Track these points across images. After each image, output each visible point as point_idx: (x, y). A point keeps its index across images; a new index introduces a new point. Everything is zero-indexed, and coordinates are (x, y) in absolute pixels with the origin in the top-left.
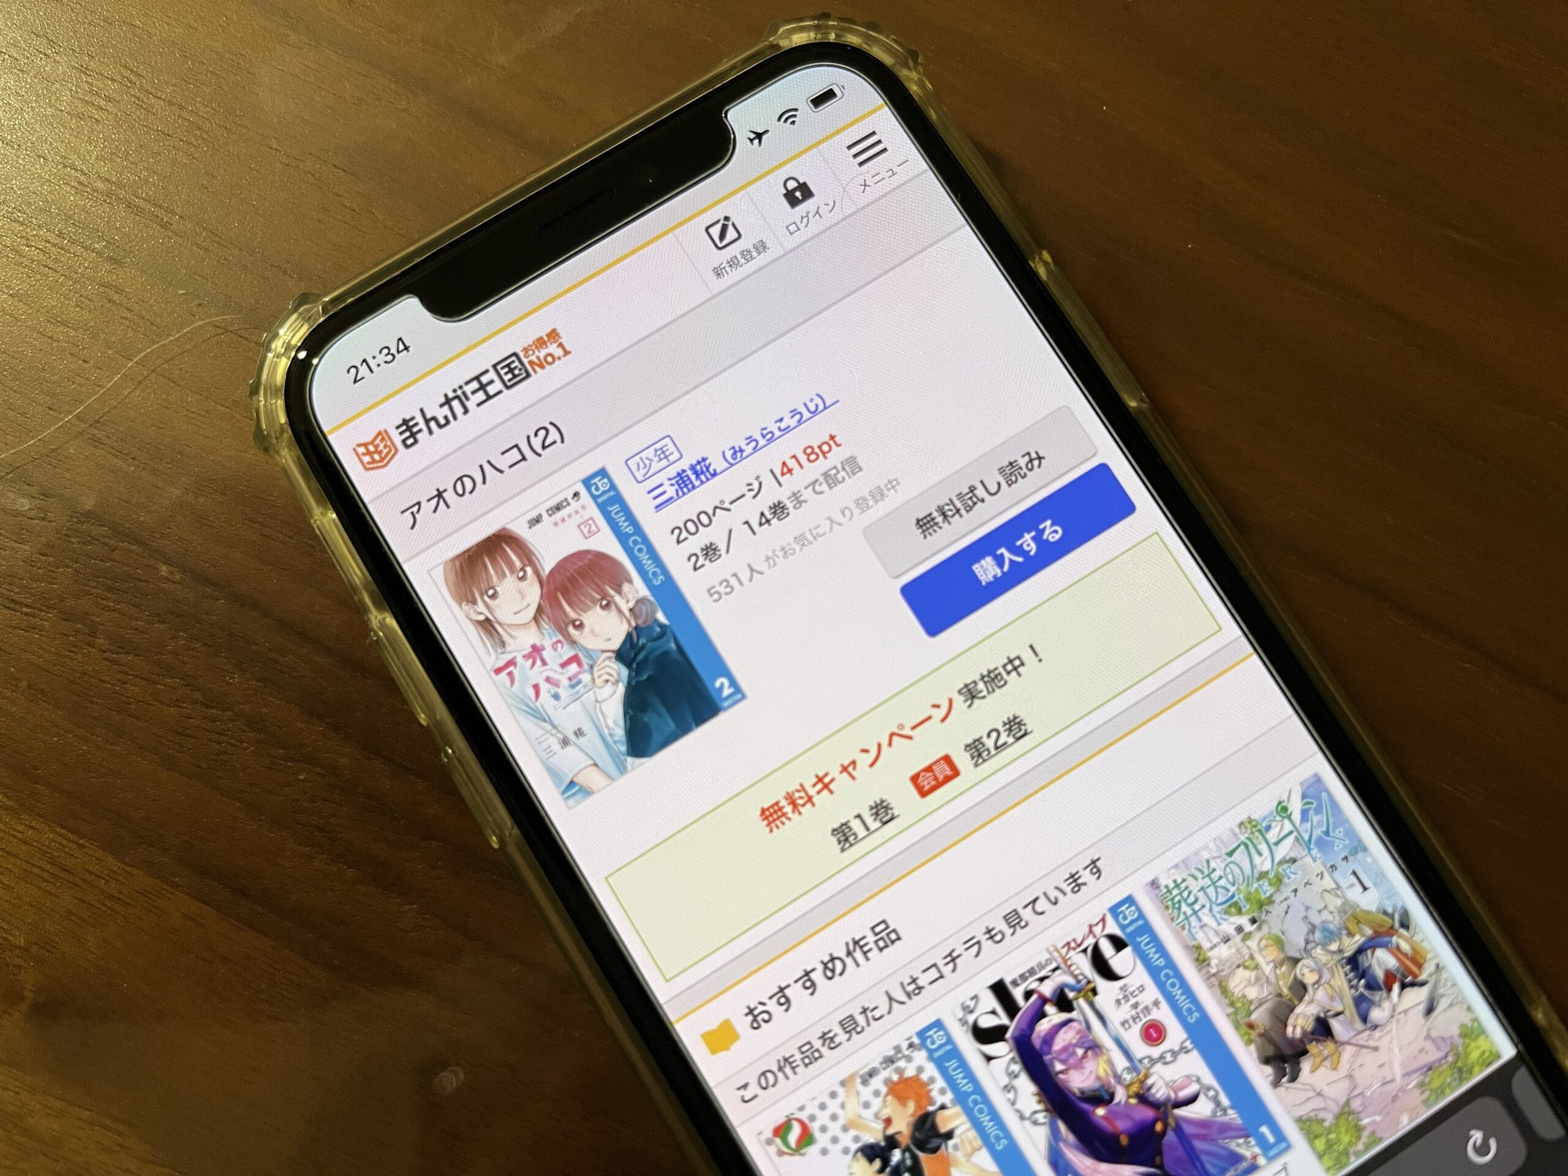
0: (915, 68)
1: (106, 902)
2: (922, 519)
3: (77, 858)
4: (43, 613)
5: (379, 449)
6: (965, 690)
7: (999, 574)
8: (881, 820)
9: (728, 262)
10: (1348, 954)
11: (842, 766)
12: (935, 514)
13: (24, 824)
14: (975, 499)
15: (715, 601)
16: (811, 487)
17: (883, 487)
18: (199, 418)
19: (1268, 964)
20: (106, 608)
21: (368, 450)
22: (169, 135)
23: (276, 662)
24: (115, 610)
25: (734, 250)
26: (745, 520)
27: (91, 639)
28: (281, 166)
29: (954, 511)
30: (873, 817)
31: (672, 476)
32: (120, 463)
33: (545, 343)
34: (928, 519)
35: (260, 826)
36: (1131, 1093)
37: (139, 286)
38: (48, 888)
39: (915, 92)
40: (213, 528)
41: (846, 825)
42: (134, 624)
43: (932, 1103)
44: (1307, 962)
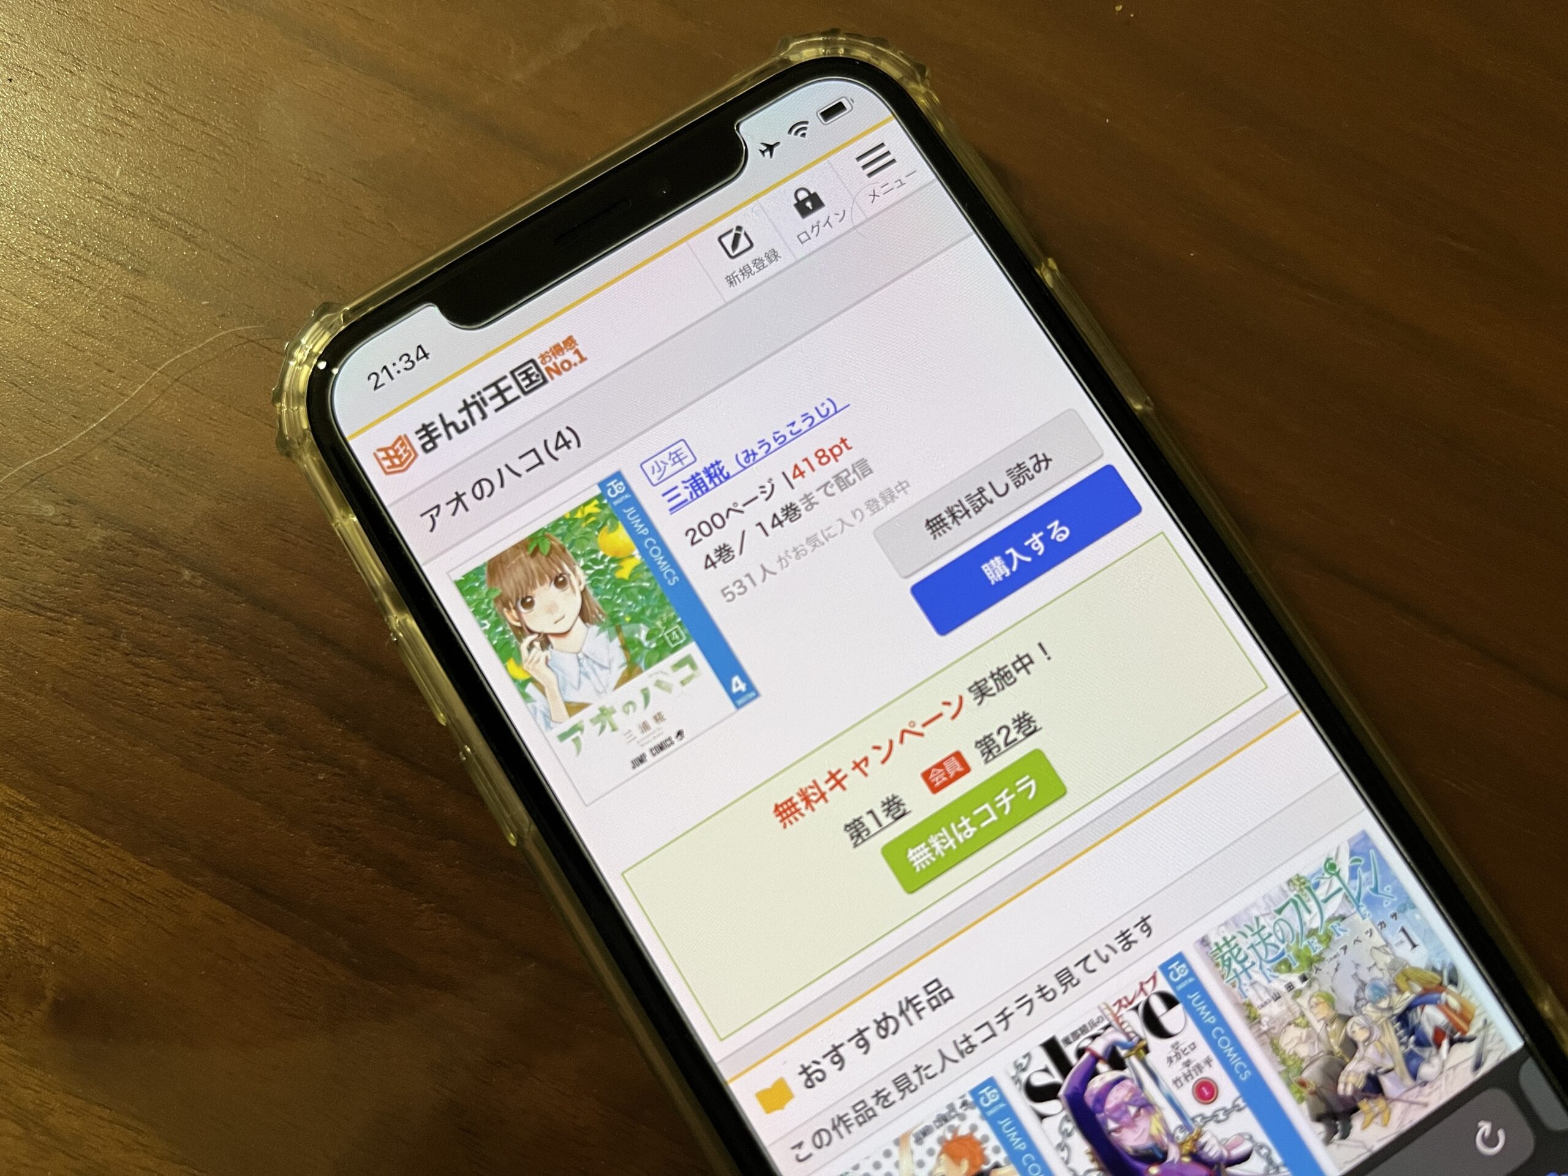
0: (922, 81)
1: (127, 901)
2: (932, 520)
3: (99, 858)
4: (67, 618)
5: (399, 454)
6: (975, 688)
7: (1008, 574)
8: (893, 816)
9: (741, 271)
10: (1398, 1011)
11: (855, 762)
12: (944, 515)
13: (47, 825)
14: (983, 501)
15: (729, 601)
16: (823, 489)
17: (893, 489)
18: (222, 425)
19: (1319, 1021)
20: (129, 613)
21: (387, 454)
22: (191, 150)
23: (295, 664)
24: (138, 614)
25: (746, 259)
26: (757, 522)
27: (114, 642)
28: (302, 180)
29: (964, 512)
30: (885, 813)
31: (686, 479)
32: (144, 470)
33: (561, 350)
34: (938, 520)
35: (280, 826)
36: (1184, 1152)
37: (163, 297)
38: (71, 887)
39: (923, 105)
40: (235, 533)
41: (858, 820)
42: (156, 627)
43: (986, 1162)
44: (1358, 1019)
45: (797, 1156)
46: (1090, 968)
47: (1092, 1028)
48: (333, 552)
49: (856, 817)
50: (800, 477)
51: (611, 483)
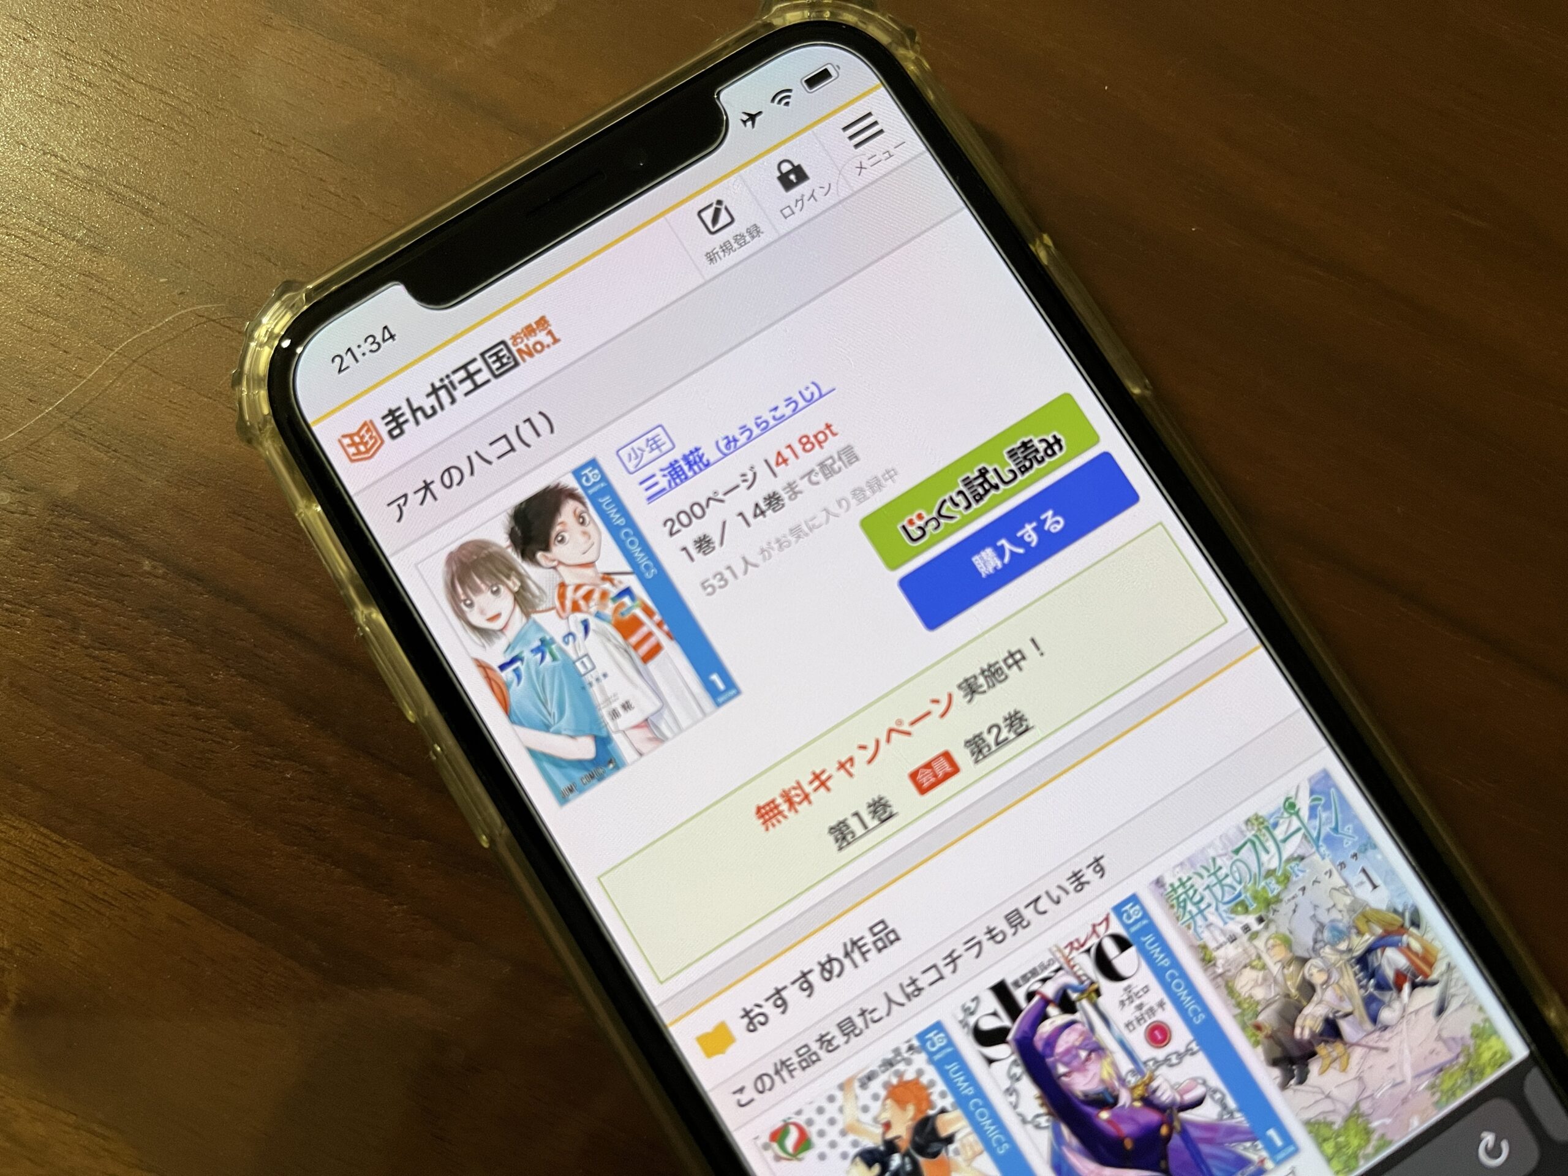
0: (912, 47)
1: (89, 903)
3: (60, 858)
4: (24, 609)
5: (365, 440)
6: (965, 685)
7: (1000, 566)
8: (879, 818)
9: (721, 247)
10: (1357, 953)
11: (840, 762)
13: (7, 825)
15: (709, 594)
16: (807, 478)
17: (880, 477)
18: (182, 409)
19: (1275, 963)
20: (87, 604)
21: (353, 441)
22: (150, 120)
23: (261, 658)
24: (97, 606)
25: (727, 235)
26: (739, 512)
27: (73, 635)
28: (264, 151)
30: (871, 815)
31: (664, 467)
32: (102, 455)
33: (534, 330)
35: (247, 825)
36: (1135, 1096)
37: (120, 274)
38: (32, 888)
39: (912, 71)
40: (198, 521)
41: (843, 822)
42: (116, 619)
43: (932, 1107)
44: (1316, 961)
45: (739, 1101)
46: (1041, 909)
47: (1043, 971)
48: (296, 544)
49: (841, 819)
50: (783, 465)
51: (586, 471)
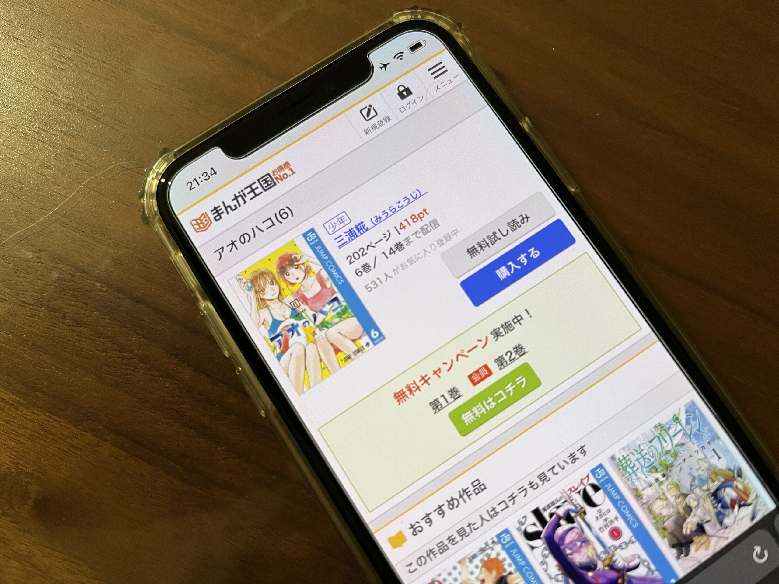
0: (460, 31)
1: (71, 449)
2: (470, 249)
3: (57, 427)
4: (39, 308)
5: (203, 222)
6: (494, 332)
7: (509, 275)
8: (454, 397)
9: (372, 127)
10: (712, 491)
11: (434, 371)
12: (476, 246)
13: (31, 412)
14: (496, 239)
15: (369, 291)
16: (415, 235)
17: (450, 234)
18: (114, 211)
19: (672, 497)
20: (70, 305)
21: (197, 222)
22: (97, 75)
23: (153, 329)
24: (75, 306)
25: (374, 121)
26: (382, 252)
27: (63, 320)
28: (153, 89)
29: (486, 245)
30: (450, 396)
31: (346, 231)
32: (76, 234)
33: (283, 168)
34: (473, 248)
35: (147, 410)
36: (605, 564)
37: (85, 148)
38: (43, 443)
39: (461, 43)
40: (122, 264)
41: (436, 400)
42: (84, 312)
43: (505, 571)
44: (692, 495)
45: (409, 570)
46: (555, 472)
47: (557, 503)
48: (171, 272)
49: (435, 398)
50: (403, 229)
51: (309, 234)
